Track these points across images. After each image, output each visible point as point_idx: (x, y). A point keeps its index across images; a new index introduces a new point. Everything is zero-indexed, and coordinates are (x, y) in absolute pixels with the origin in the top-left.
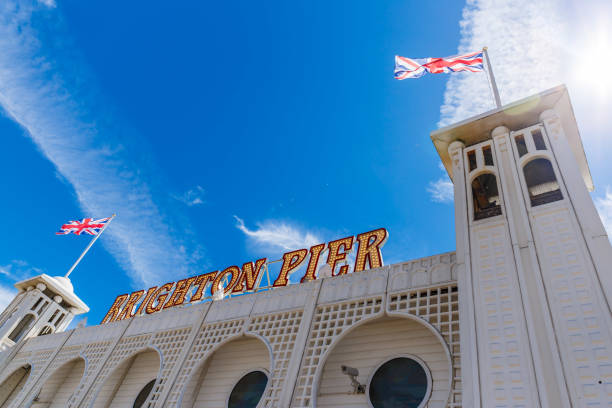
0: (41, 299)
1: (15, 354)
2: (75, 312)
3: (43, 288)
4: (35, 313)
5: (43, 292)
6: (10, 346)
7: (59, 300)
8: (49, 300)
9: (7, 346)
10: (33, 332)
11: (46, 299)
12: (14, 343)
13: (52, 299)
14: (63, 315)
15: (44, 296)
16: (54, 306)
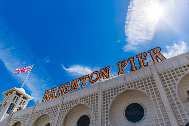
0: (15, 97)
1: (10, 119)
2: (29, 100)
3: (16, 93)
4: (14, 102)
5: (16, 94)
6: (8, 116)
7: (22, 96)
8: (19, 97)
9: (6, 117)
10: (15, 110)
11: (17, 96)
12: (9, 115)
13: (20, 96)
14: (24, 102)
15: (16, 95)
16: (21, 99)
